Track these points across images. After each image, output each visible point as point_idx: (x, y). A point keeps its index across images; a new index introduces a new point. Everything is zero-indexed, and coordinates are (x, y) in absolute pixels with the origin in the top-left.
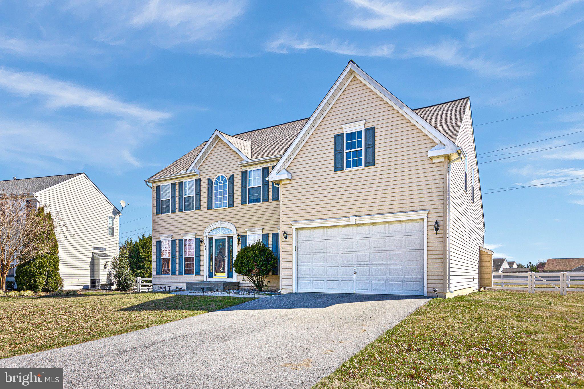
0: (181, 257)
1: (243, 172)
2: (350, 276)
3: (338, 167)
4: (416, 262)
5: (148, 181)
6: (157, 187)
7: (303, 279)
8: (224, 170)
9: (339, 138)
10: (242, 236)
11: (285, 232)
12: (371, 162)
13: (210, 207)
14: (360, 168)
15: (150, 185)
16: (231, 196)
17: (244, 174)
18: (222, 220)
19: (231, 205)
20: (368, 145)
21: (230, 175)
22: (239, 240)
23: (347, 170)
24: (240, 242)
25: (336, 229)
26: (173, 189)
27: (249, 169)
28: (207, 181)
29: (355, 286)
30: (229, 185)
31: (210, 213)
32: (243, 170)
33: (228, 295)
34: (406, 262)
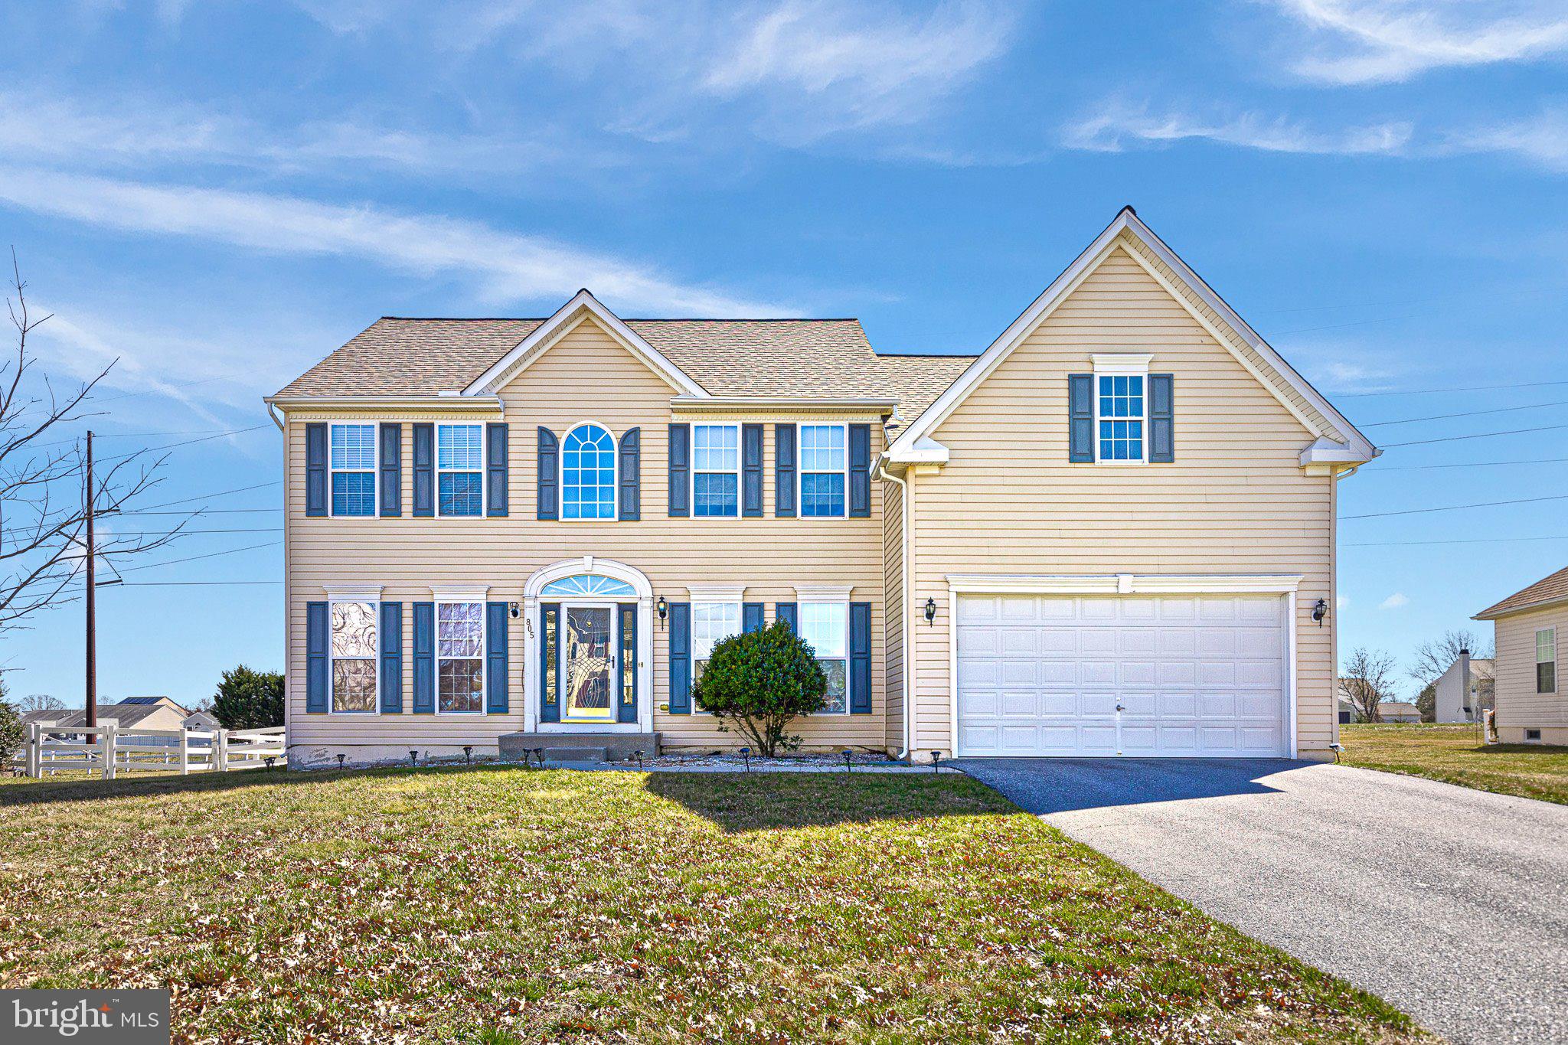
0: (423, 656)
1: (673, 428)
2: (1107, 716)
3: (1080, 453)
4: (1264, 686)
5: (276, 403)
6: (310, 427)
7: (975, 723)
8: (606, 412)
9: (1082, 385)
10: (673, 606)
11: (931, 601)
12: (1164, 453)
13: (547, 511)
14: (1136, 462)
15: (280, 415)
16: (631, 488)
17: (679, 435)
18: (596, 554)
19: (631, 512)
20: (1158, 413)
21: (628, 427)
22: (663, 614)
23: (1104, 464)
24: (667, 622)
25: (1068, 603)
26: (387, 443)
27: (694, 420)
28: (535, 434)
29: (1119, 741)
30: (621, 455)
31: (546, 531)
32: (674, 422)
33: (845, 769)
34: (1243, 686)
